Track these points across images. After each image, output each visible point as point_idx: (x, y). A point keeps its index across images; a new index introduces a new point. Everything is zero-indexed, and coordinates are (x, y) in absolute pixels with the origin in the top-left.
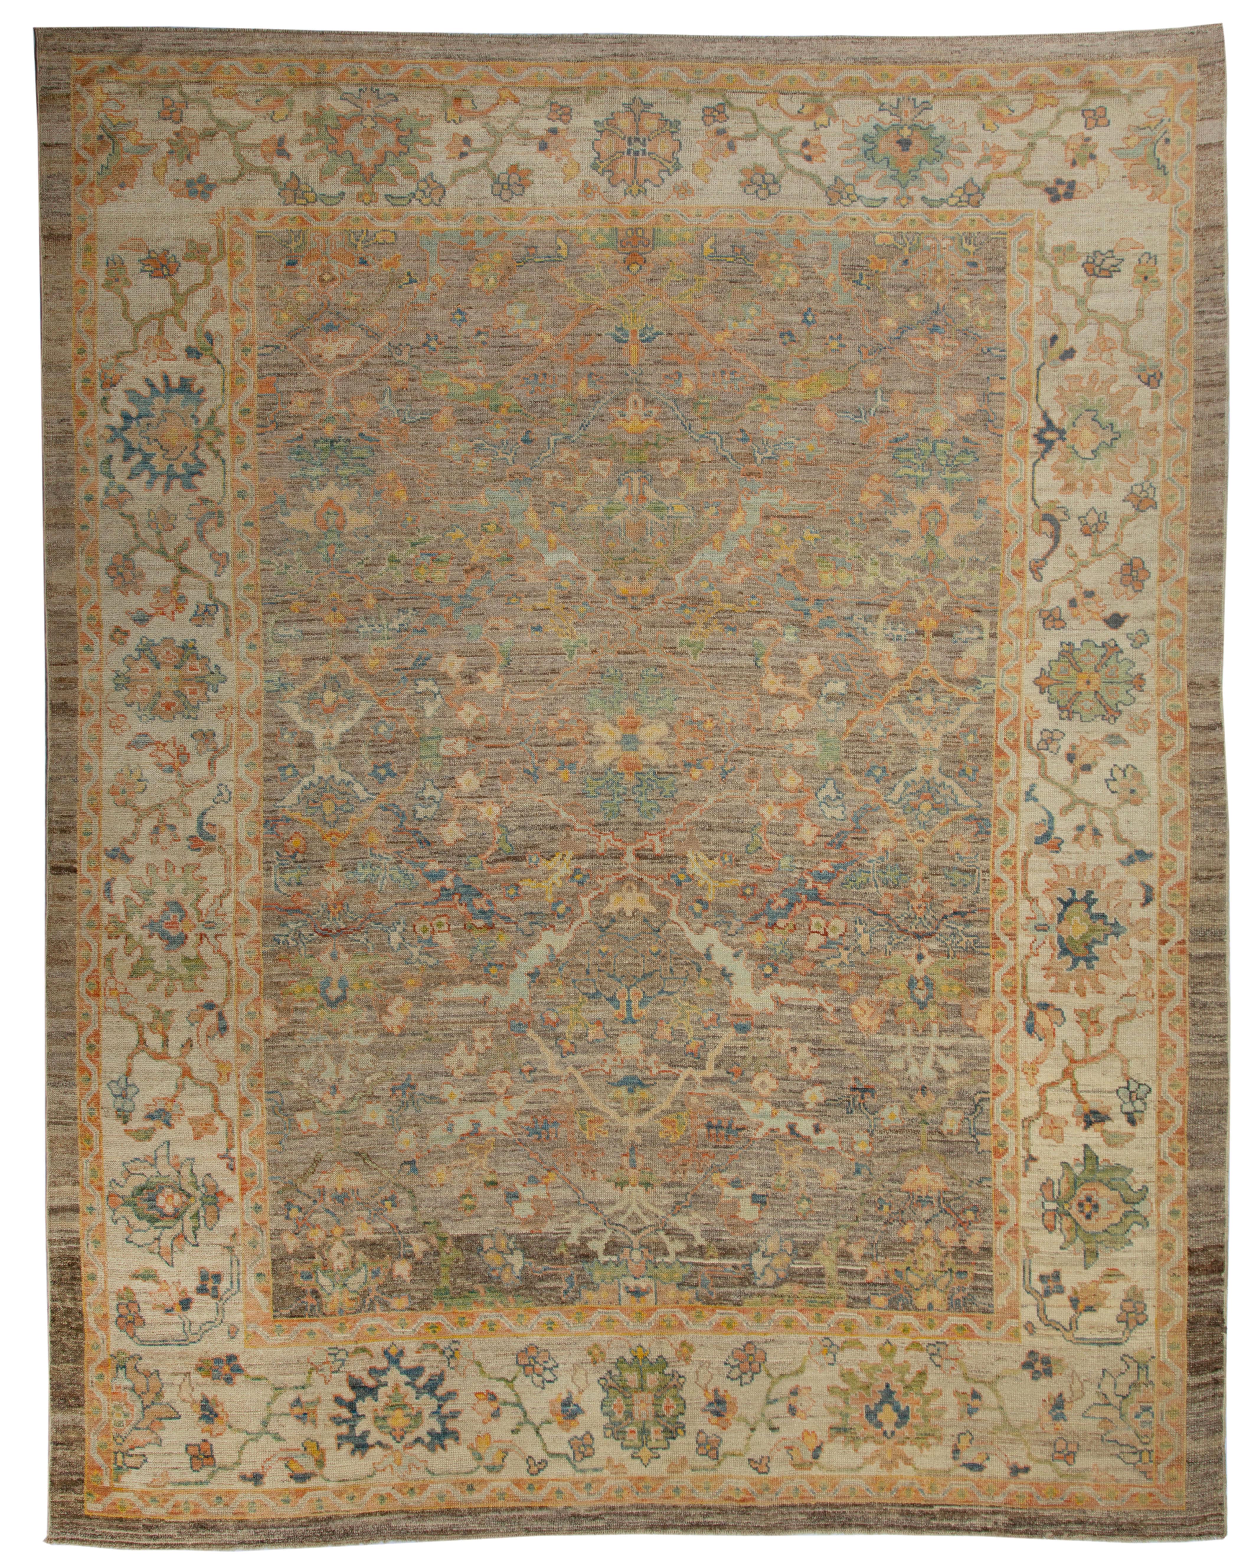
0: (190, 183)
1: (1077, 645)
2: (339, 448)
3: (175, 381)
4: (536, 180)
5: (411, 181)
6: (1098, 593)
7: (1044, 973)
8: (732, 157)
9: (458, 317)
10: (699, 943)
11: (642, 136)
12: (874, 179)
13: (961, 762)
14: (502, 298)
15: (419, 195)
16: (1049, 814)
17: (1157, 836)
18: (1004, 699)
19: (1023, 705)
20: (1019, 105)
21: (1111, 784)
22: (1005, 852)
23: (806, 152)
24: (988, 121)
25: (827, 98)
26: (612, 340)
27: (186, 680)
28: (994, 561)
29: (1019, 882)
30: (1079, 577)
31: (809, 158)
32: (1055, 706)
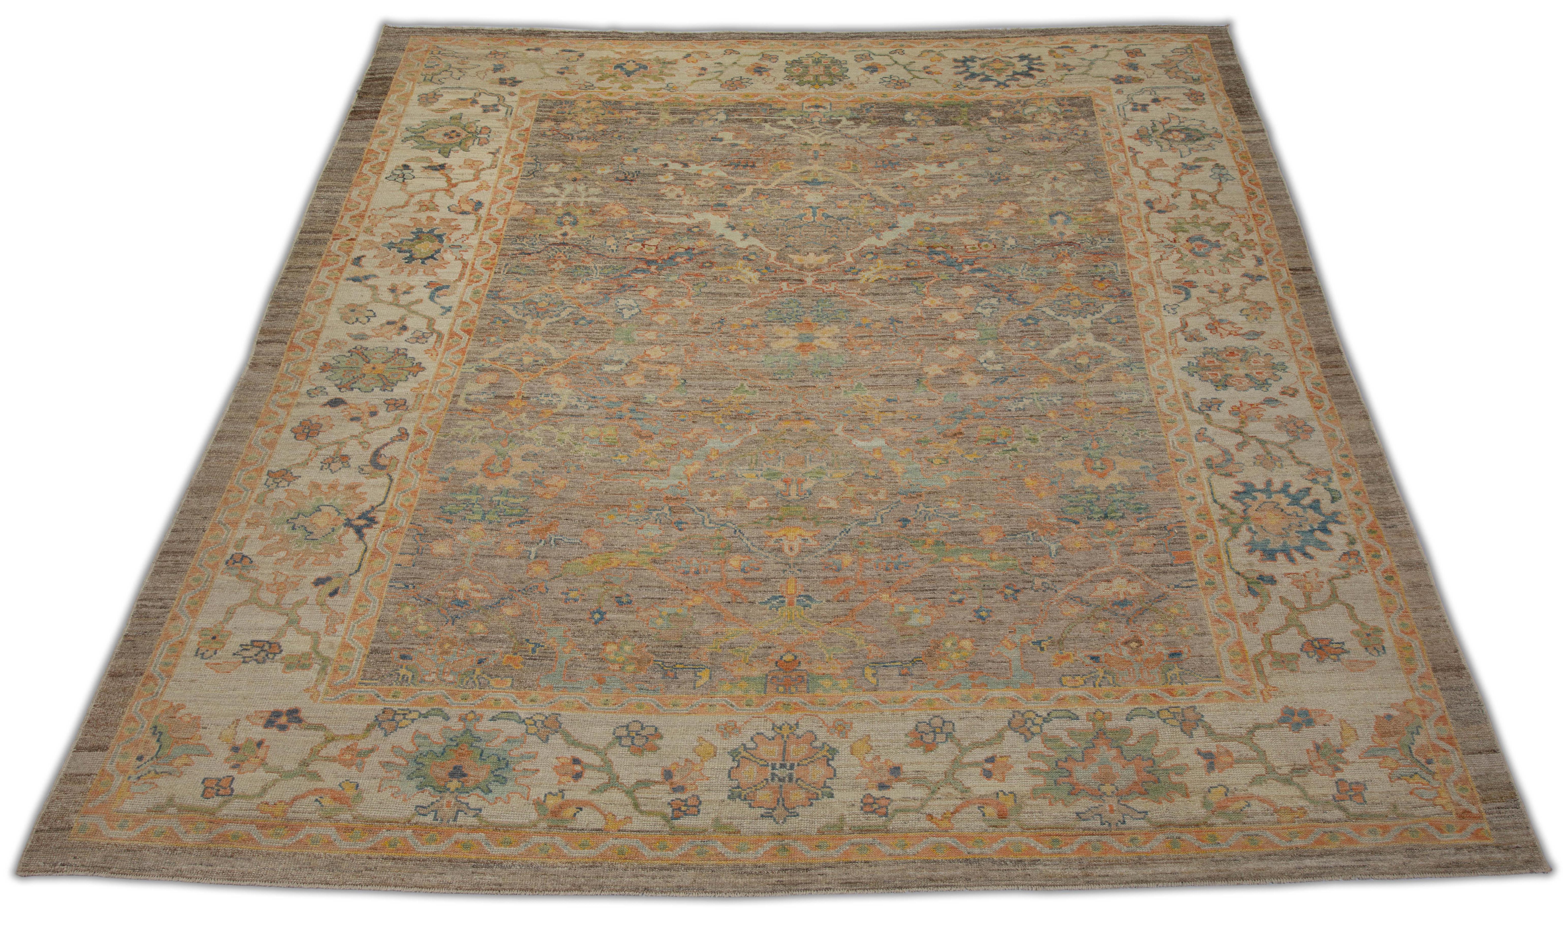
0: (1310, 723)
1: (377, 389)
2: (1098, 513)
3: (1281, 557)
4: (903, 737)
5: (1049, 733)
8: (668, 763)
9: (984, 614)
10: (752, 241)
11: (776, 783)
12: (502, 739)
14: (936, 630)
15: (1038, 721)
20: (307, 808)
23: (578, 768)
24: (350, 792)
25: (543, 825)
26: (816, 597)
27: (1219, 368)
28: (442, 441)
31: (576, 761)
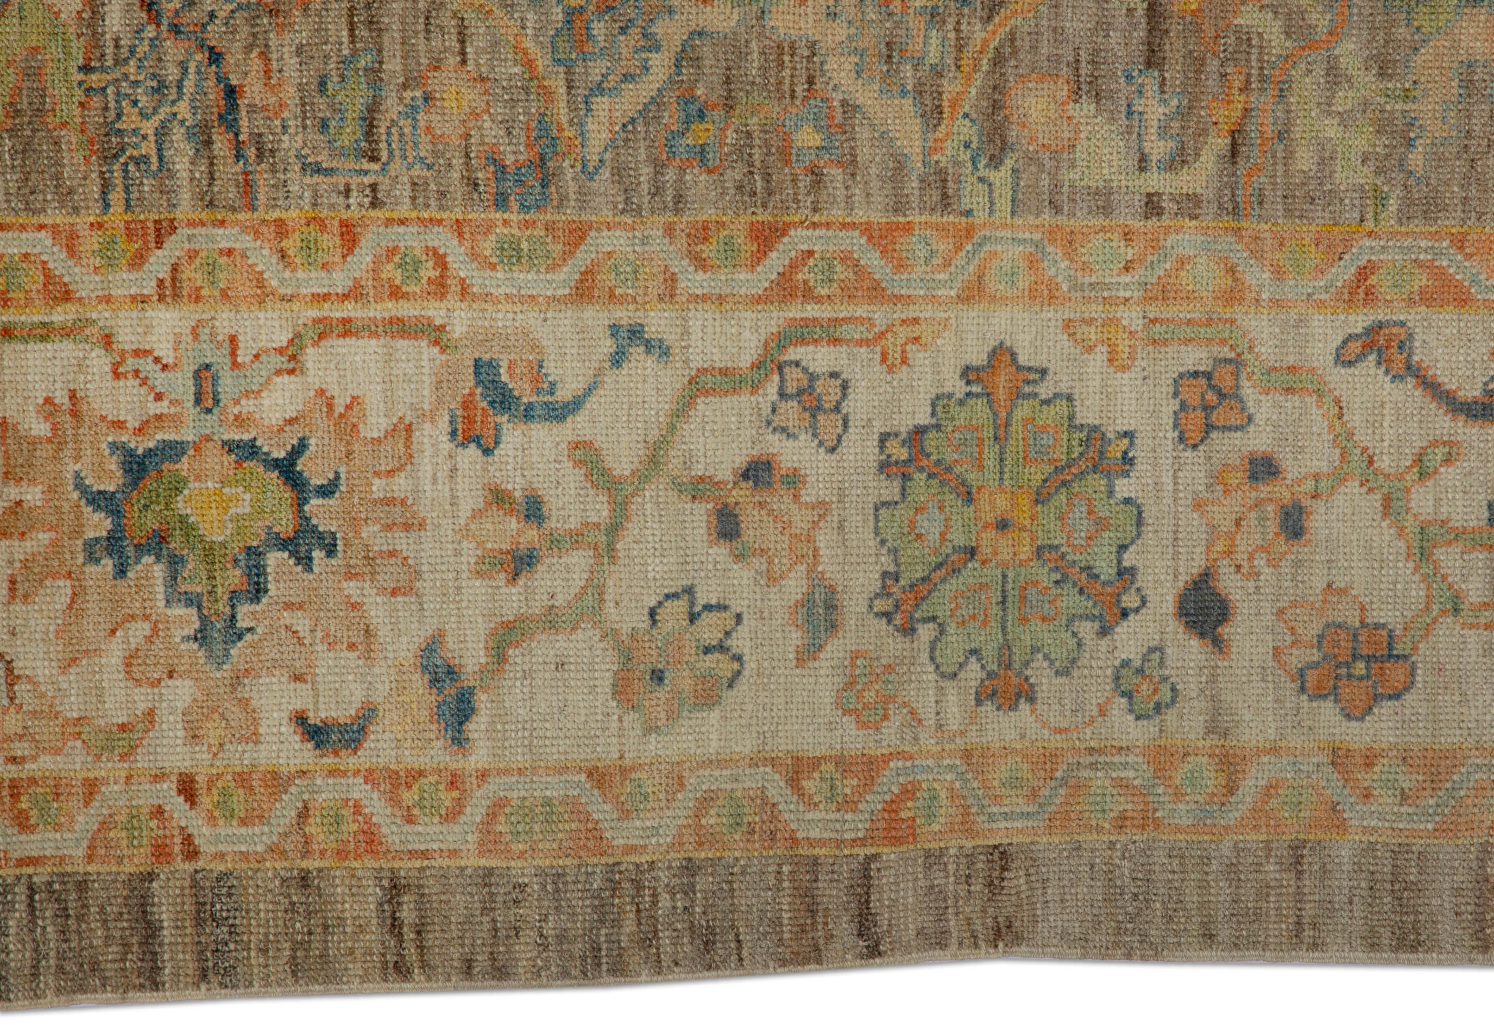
1: (1124, 487)
6: (1300, 550)
7: (61, 398)
13: (729, 106)
16: (575, 405)
17: (520, 759)
18: (943, 246)
19: (926, 312)
21: (680, 606)
22: (441, 262)
28: (1408, 202)
29: (350, 310)
30: (1353, 487)
32: (923, 418)
